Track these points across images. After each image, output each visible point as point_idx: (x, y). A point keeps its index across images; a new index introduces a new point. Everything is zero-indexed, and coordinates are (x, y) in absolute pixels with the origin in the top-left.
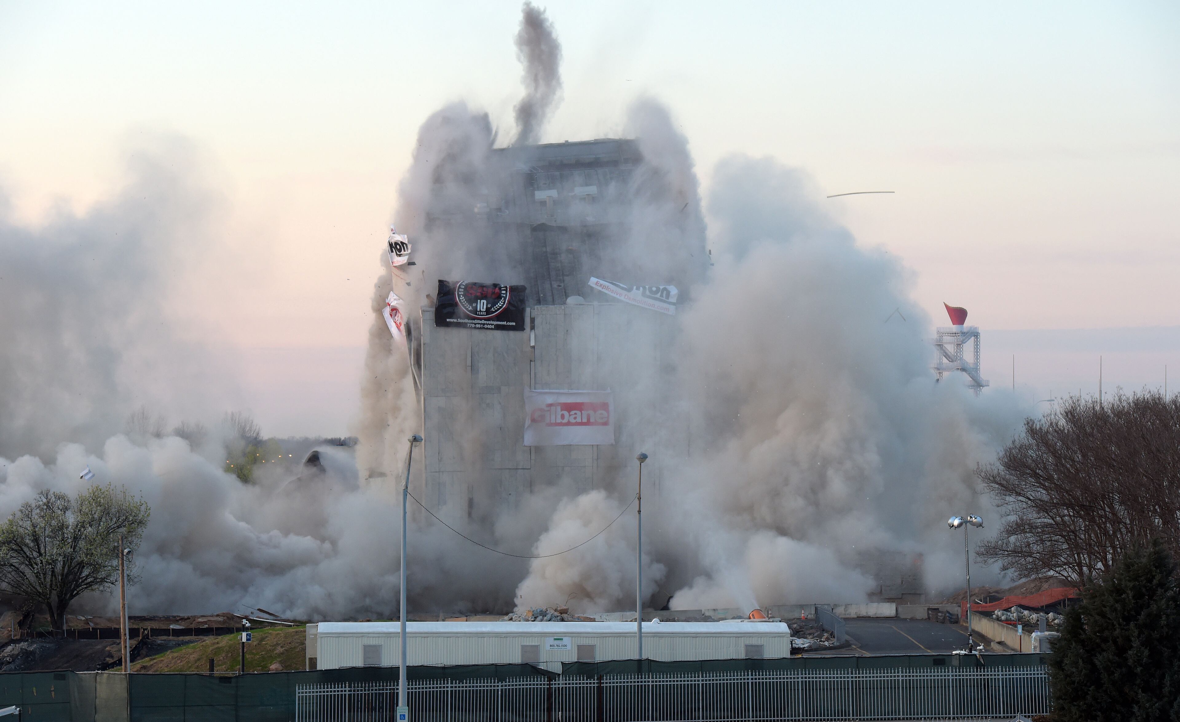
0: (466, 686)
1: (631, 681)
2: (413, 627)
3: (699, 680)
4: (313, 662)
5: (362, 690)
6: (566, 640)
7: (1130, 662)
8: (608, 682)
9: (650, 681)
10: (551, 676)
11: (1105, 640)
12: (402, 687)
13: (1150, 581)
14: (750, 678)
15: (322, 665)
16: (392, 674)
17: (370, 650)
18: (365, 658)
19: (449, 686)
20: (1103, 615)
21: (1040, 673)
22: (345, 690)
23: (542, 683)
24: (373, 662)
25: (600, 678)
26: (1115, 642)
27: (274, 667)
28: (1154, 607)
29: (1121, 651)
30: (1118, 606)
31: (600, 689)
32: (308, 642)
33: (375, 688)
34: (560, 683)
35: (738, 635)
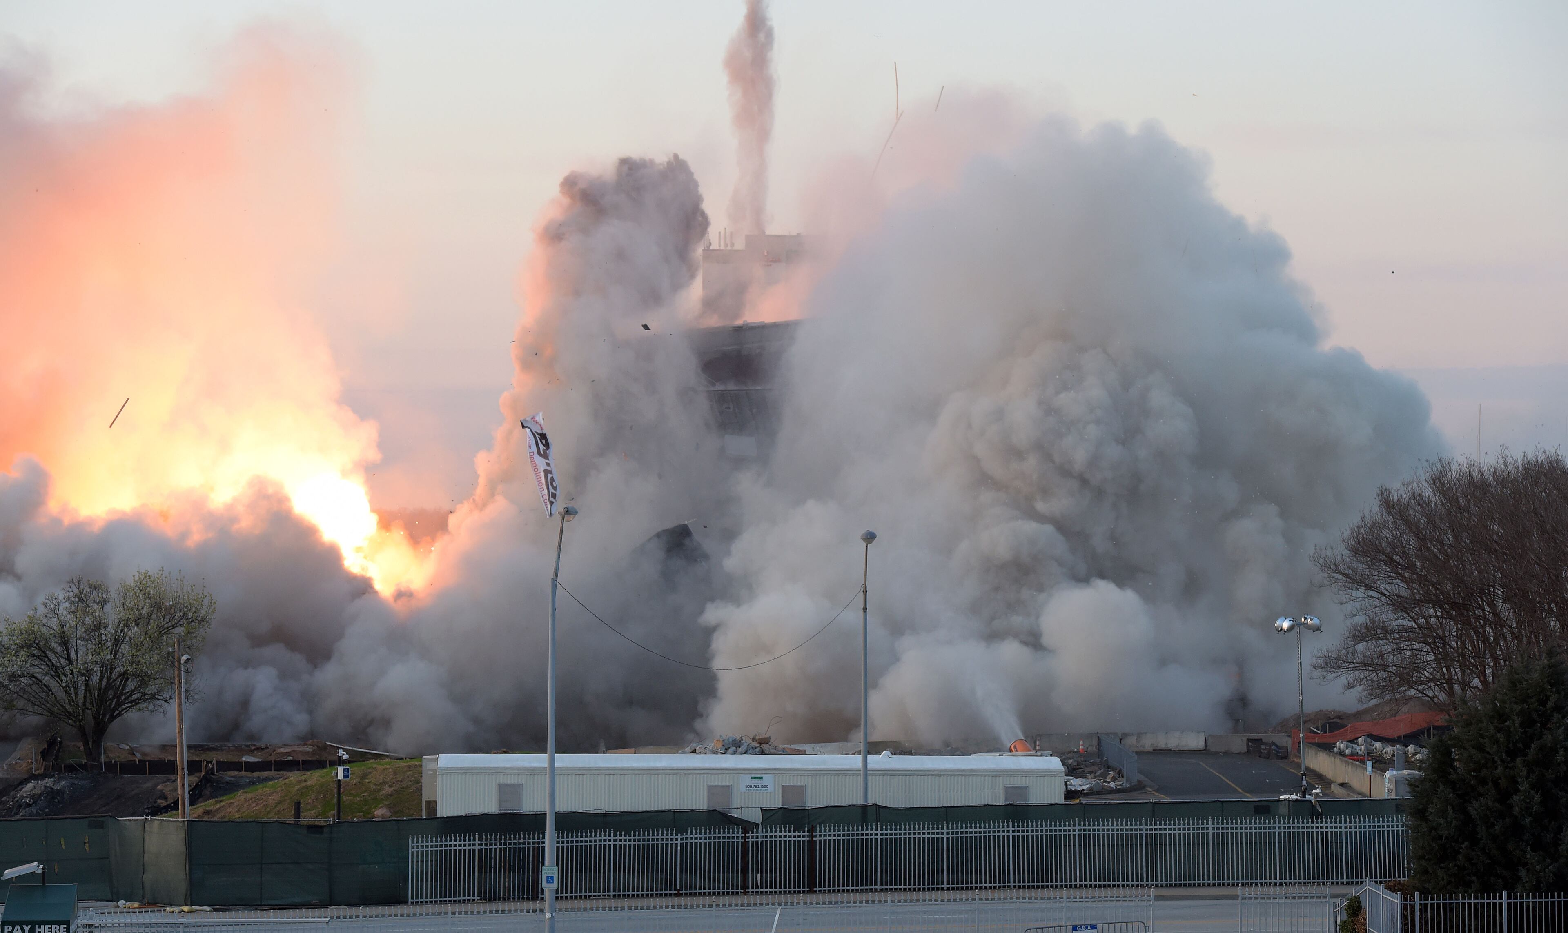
0: (634, 839)
1: (853, 833)
2: (564, 760)
3: (944, 832)
4: (432, 806)
5: (496, 843)
6: (767, 779)
7: (1516, 810)
8: (822, 834)
9: (877, 833)
10: (747, 826)
11: (1483, 782)
12: (550, 840)
13: (1543, 703)
14: (1010, 830)
15: (443, 811)
16: (536, 822)
17: (508, 792)
18: (501, 801)
19: (612, 839)
20: (1480, 748)
21: (1396, 824)
22: (474, 843)
23: (735, 836)
24: (511, 807)
25: (812, 830)
26: (1496, 784)
27: (380, 812)
28: (1548, 738)
29: (1504, 796)
30: (1501, 737)
31: (812, 844)
32: (425, 781)
33: (513, 842)
34: (759, 836)
35: (996, 774)
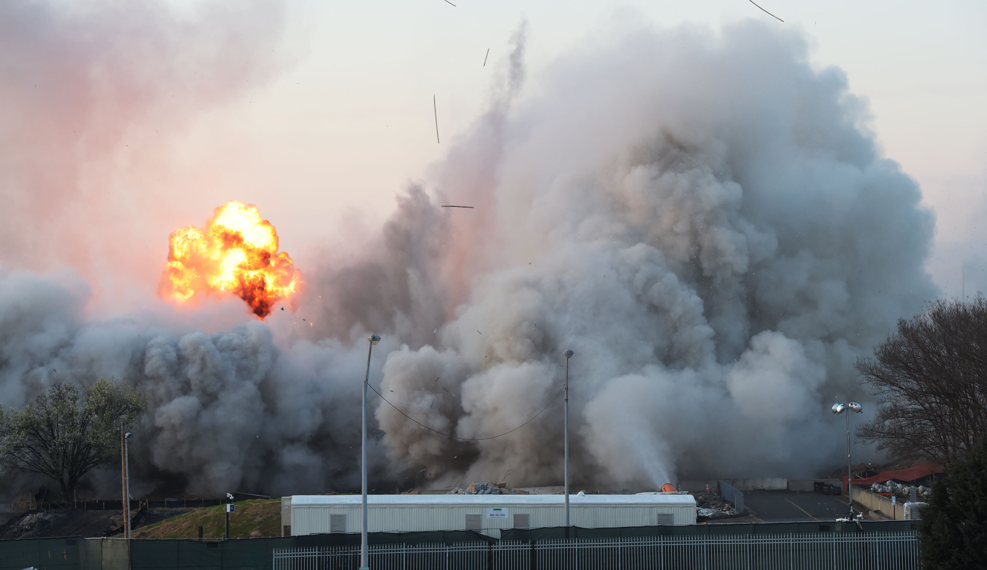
0: (418, 549)
1: (560, 545)
2: (373, 499)
3: (618, 544)
4: (288, 529)
5: (329, 553)
6: (504, 511)
8: (540, 546)
9: (576, 545)
10: (491, 541)
11: (967, 509)
12: (364, 550)
14: (662, 542)
15: (296, 532)
16: (355, 539)
17: (336, 519)
18: (332, 525)
19: (404, 550)
20: (965, 487)
21: (911, 537)
22: (315, 553)
23: (483, 547)
24: (338, 529)
25: (533, 543)
26: (976, 511)
27: (254, 533)
30: (979, 480)
31: (533, 552)
32: (283, 512)
33: (340, 552)
34: (499, 547)
35: (652, 506)
